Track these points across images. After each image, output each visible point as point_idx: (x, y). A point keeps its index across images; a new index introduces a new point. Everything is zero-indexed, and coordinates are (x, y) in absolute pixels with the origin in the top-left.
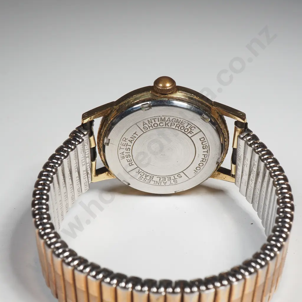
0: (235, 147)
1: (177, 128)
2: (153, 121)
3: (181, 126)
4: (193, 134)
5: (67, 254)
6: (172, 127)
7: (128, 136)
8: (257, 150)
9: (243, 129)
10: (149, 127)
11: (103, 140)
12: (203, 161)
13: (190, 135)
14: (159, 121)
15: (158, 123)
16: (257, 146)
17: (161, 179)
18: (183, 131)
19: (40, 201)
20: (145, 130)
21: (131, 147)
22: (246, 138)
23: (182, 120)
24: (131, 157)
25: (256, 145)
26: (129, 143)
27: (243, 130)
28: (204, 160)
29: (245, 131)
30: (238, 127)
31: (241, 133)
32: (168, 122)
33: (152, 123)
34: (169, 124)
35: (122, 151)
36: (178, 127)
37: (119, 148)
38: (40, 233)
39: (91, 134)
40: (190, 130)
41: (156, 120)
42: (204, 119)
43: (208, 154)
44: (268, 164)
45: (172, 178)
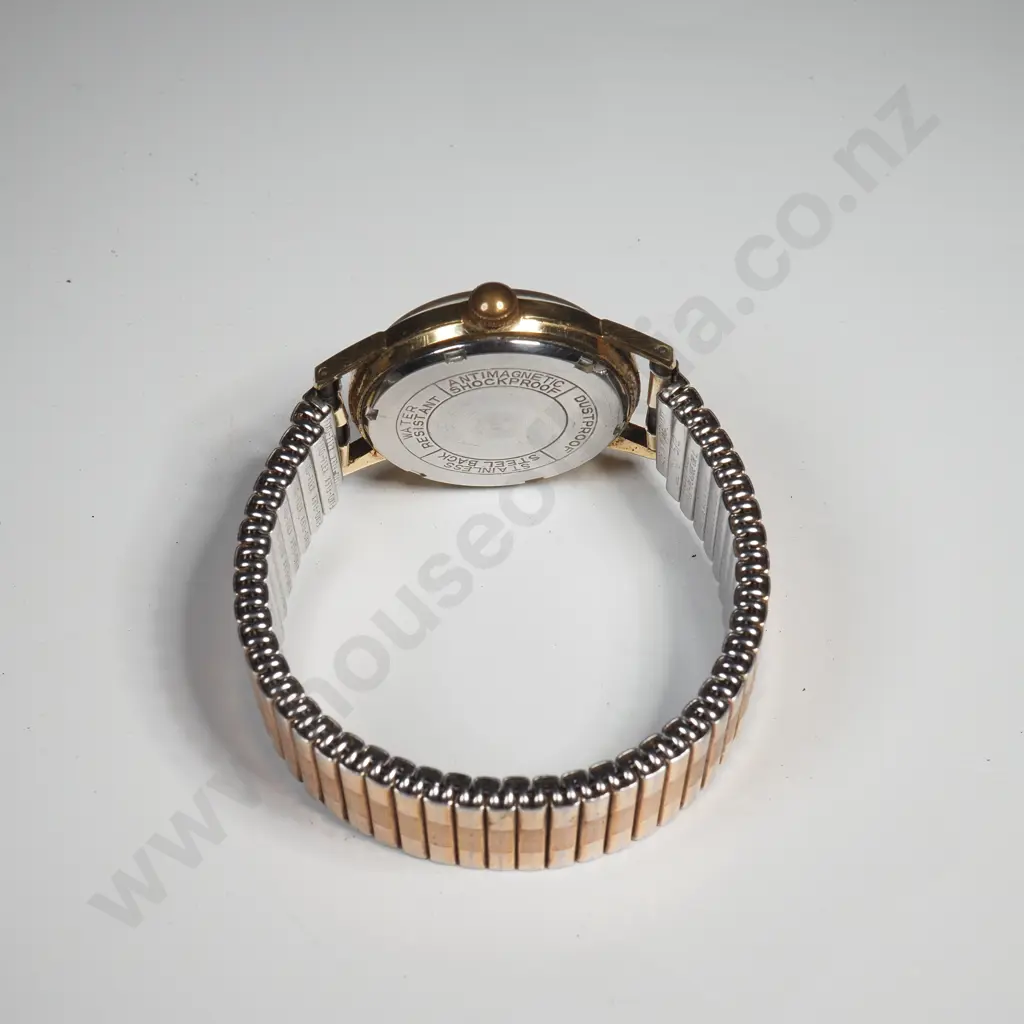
0: (653, 405)
1: (524, 385)
2: (471, 378)
3: (533, 381)
4: (559, 393)
5: (321, 728)
6: (513, 384)
7: (419, 403)
8: (697, 434)
9: (669, 377)
10: (463, 387)
11: (364, 411)
12: (583, 432)
13: (553, 395)
14: (484, 377)
15: (483, 381)
16: (699, 423)
17: (494, 465)
18: (538, 389)
19: (251, 603)
20: (454, 392)
21: (425, 421)
22: (676, 400)
23: (533, 373)
24: (426, 435)
25: (698, 419)
26: (421, 414)
27: (667, 382)
28: (586, 430)
29: (672, 383)
30: (658, 374)
31: (665, 386)
32: (503, 378)
33: (468, 380)
34: (507, 381)
35: (405, 426)
36: (527, 385)
37: (399, 421)
38: (261, 682)
39: (336, 404)
40: (552, 387)
41: (479, 377)
42: (581, 367)
43: (594, 421)
44: (721, 472)
45: (518, 461)
